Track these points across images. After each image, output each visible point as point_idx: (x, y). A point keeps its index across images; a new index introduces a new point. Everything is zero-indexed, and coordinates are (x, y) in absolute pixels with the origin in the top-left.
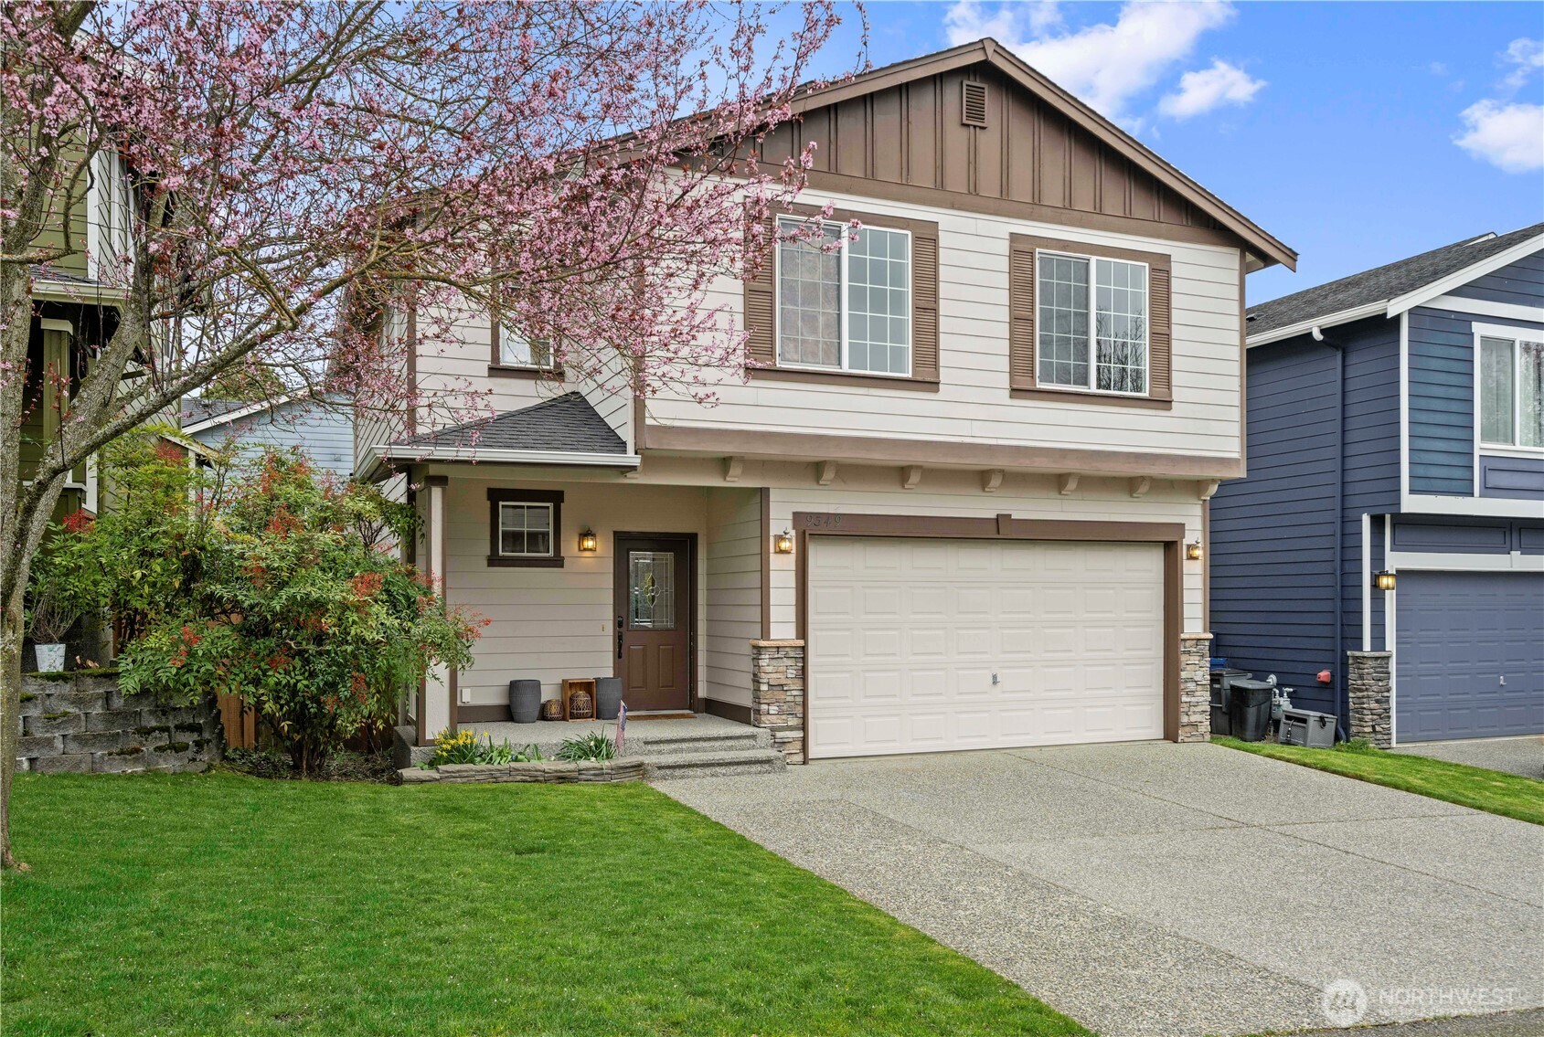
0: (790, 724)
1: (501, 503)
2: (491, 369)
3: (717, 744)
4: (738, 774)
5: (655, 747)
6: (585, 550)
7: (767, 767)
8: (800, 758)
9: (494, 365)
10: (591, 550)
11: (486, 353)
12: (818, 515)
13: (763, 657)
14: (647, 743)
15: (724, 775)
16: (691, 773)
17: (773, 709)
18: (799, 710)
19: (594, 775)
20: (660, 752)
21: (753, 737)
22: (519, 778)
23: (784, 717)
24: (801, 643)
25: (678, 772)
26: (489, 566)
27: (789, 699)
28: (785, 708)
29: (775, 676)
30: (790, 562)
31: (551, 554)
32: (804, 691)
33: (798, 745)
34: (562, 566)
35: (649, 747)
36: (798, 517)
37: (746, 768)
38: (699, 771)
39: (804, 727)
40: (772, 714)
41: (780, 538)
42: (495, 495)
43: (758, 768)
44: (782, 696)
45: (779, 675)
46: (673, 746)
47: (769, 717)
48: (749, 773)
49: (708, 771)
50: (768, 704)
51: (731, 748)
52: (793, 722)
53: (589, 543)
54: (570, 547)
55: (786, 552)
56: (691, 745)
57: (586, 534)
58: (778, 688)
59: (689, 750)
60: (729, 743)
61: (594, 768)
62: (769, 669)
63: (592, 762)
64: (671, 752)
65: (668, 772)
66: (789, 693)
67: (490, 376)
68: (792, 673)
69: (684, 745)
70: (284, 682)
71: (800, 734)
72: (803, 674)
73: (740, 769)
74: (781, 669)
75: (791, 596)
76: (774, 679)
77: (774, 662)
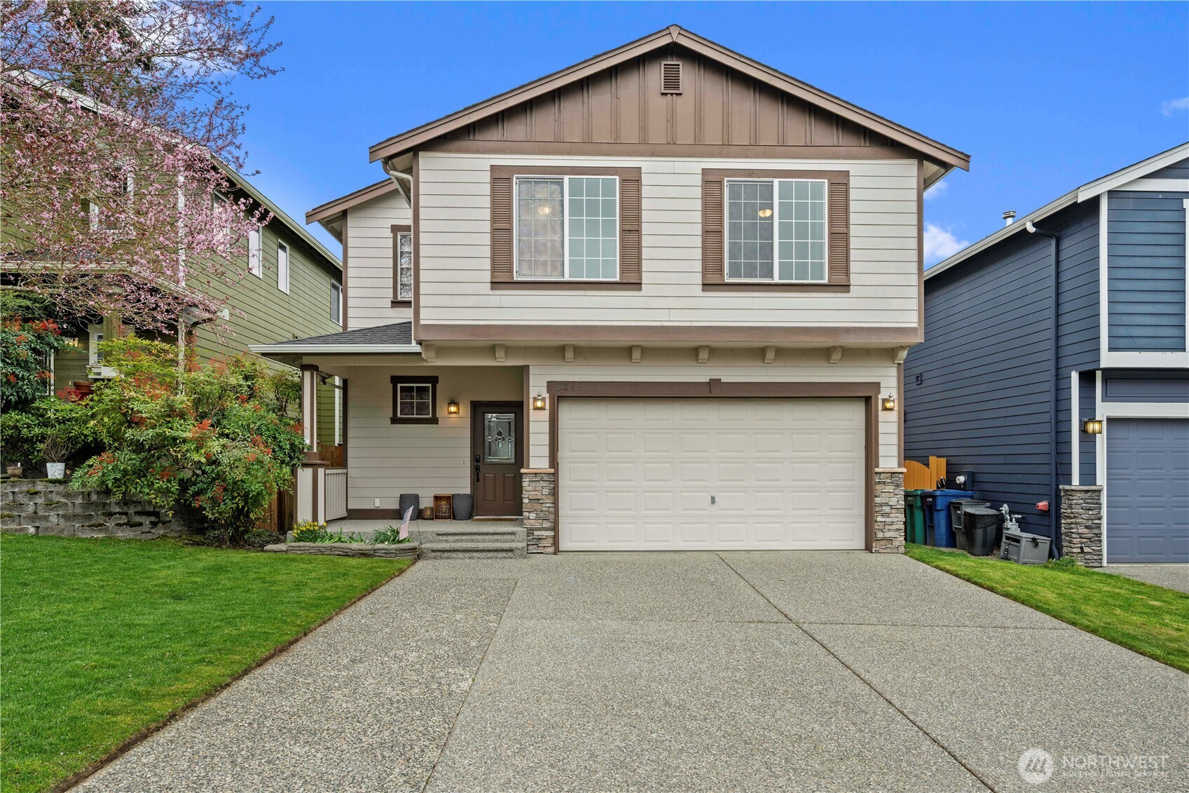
0: (544, 526)
1: (399, 385)
2: (392, 302)
3: (487, 537)
4: (488, 558)
5: (444, 538)
6: (452, 413)
7: (510, 554)
8: (552, 550)
9: (395, 300)
10: (455, 413)
11: (390, 293)
12: (566, 383)
13: (524, 480)
14: (438, 535)
15: (478, 558)
16: (455, 555)
17: (533, 516)
18: (552, 517)
19: (384, 553)
20: (446, 541)
21: (513, 534)
22: (336, 553)
23: (540, 521)
24: (552, 471)
25: (446, 555)
26: (392, 423)
27: (544, 509)
28: (542, 515)
29: (534, 493)
30: (545, 415)
31: (430, 416)
32: (556, 503)
33: (550, 541)
34: (437, 424)
35: (440, 538)
36: (551, 385)
37: (495, 554)
38: (461, 555)
39: (555, 528)
40: (531, 518)
41: (535, 399)
42: (395, 380)
43: (504, 554)
44: (538, 507)
45: (536, 493)
46: (457, 537)
47: (530, 521)
48: (497, 558)
49: (467, 555)
50: (529, 512)
51: (497, 541)
52: (546, 525)
53: (453, 409)
54: (442, 411)
55: (542, 409)
56: (469, 537)
57: (453, 403)
58: (536, 501)
59: (467, 541)
60: (496, 537)
61: (384, 549)
62: (530, 488)
63: (386, 545)
64: (454, 541)
65: (439, 554)
66: (544, 505)
67: (392, 307)
68: (546, 491)
69: (464, 538)
70: (164, 487)
71: (552, 533)
72: (555, 493)
73: (491, 554)
74: (538, 488)
75: (545, 439)
76: (533, 495)
77: (533, 484)
